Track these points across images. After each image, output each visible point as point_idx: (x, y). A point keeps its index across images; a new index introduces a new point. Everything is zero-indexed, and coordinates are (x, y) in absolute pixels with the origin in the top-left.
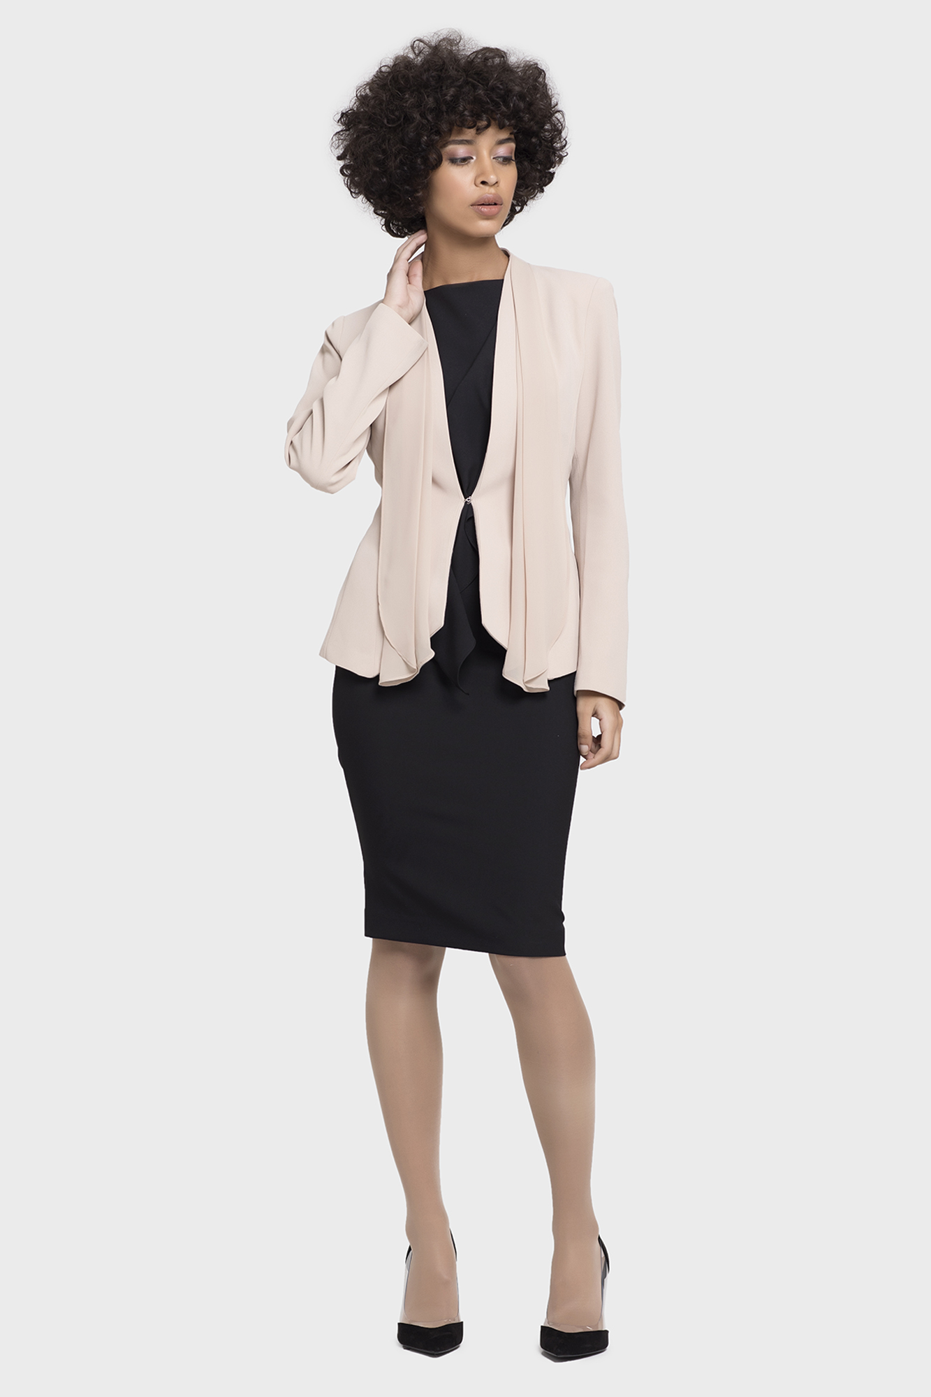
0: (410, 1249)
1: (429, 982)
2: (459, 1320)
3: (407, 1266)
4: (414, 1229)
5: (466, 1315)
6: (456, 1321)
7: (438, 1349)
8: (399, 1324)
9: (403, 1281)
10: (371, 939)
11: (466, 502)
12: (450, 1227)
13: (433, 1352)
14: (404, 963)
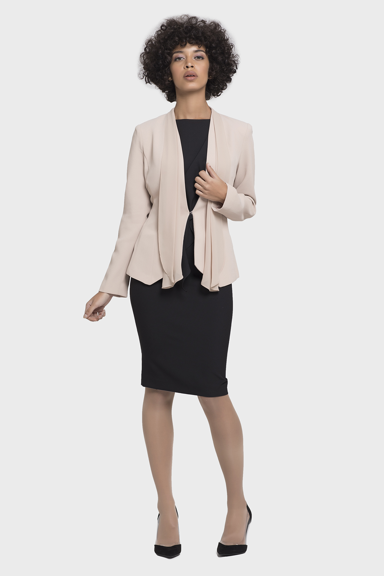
0: (159, 515)
1: (169, 404)
2: (179, 543)
3: (158, 521)
4: (161, 506)
5: (182, 542)
6: (179, 544)
7: (171, 555)
8: (155, 545)
9: (157, 527)
10: (145, 387)
11: (190, 213)
12: (175, 505)
13: (169, 556)
14: (158, 396)
